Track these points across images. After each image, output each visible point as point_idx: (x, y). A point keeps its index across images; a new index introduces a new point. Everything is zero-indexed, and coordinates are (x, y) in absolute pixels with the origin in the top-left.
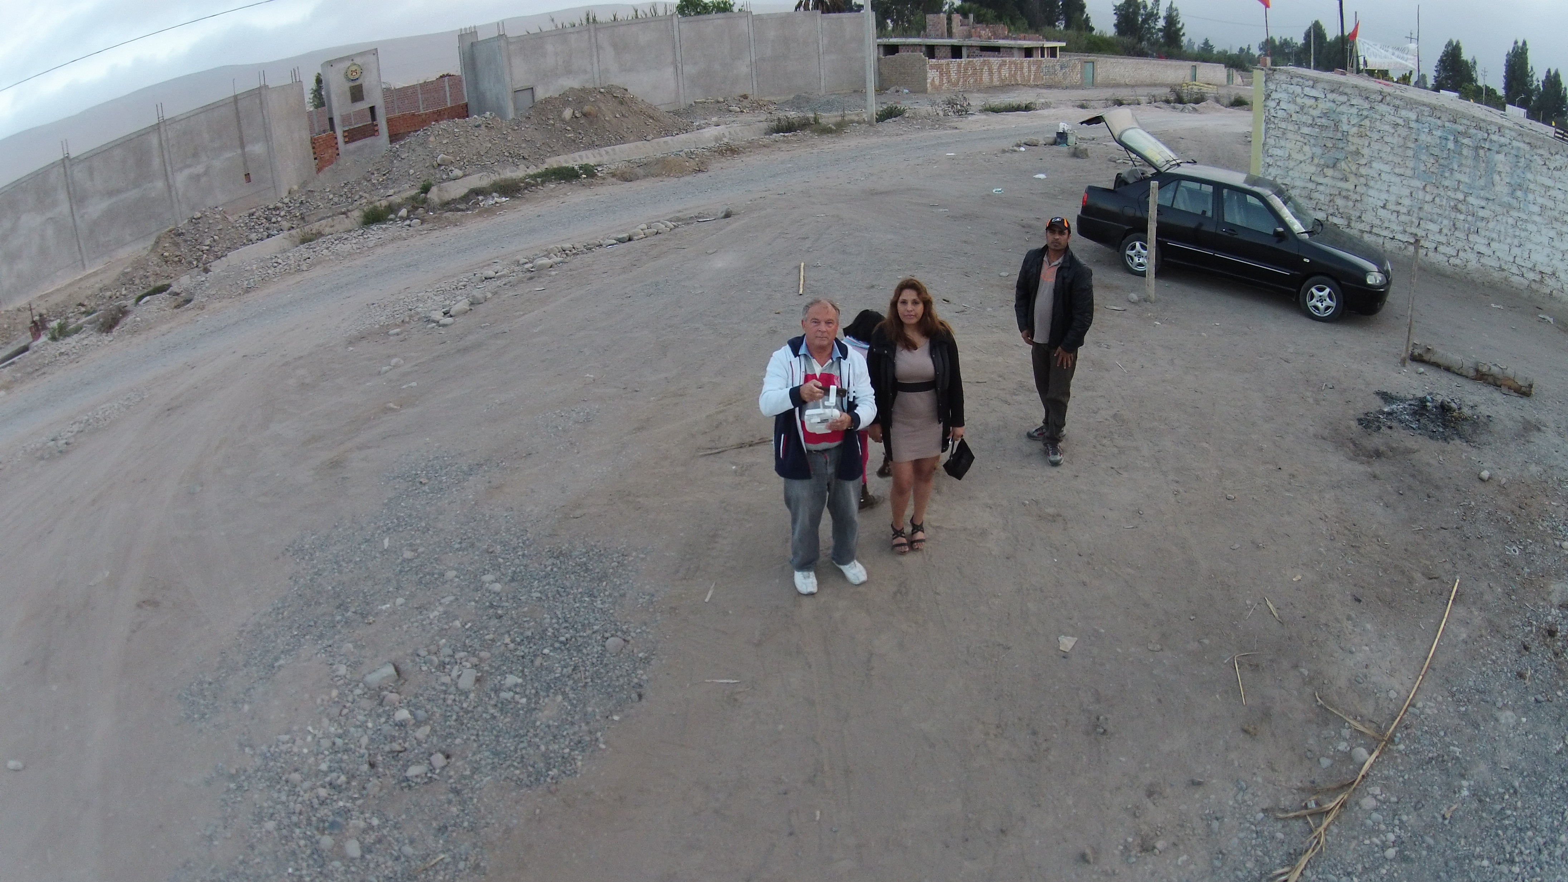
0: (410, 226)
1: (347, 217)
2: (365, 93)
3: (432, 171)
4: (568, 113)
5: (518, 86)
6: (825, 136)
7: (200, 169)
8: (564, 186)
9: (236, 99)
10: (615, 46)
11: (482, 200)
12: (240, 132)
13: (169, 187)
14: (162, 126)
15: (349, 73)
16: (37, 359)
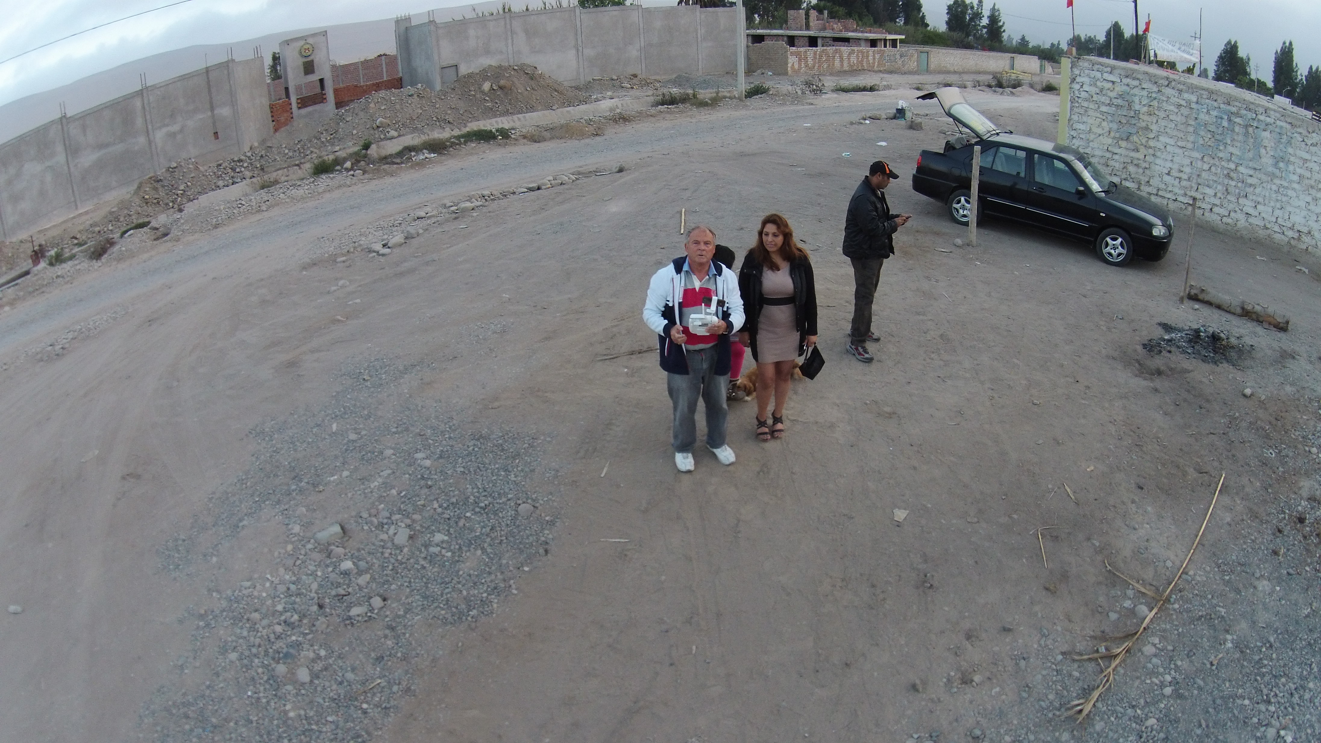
0: (353, 175)
1: (300, 168)
2: (316, 67)
3: (372, 132)
4: (486, 86)
5: (445, 64)
6: (702, 109)
7: (175, 128)
8: (484, 146)
9: (207, 70)
10: (526, 32)
11: (414, 156)
12: (211, 98)
13: (150, 143)
14: (144, 91)
15: (303, 51)
16: (37, 280)
